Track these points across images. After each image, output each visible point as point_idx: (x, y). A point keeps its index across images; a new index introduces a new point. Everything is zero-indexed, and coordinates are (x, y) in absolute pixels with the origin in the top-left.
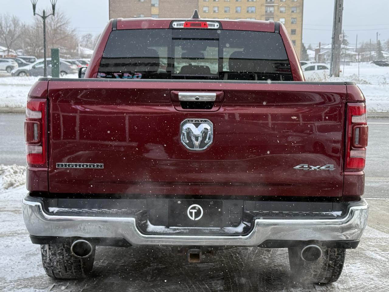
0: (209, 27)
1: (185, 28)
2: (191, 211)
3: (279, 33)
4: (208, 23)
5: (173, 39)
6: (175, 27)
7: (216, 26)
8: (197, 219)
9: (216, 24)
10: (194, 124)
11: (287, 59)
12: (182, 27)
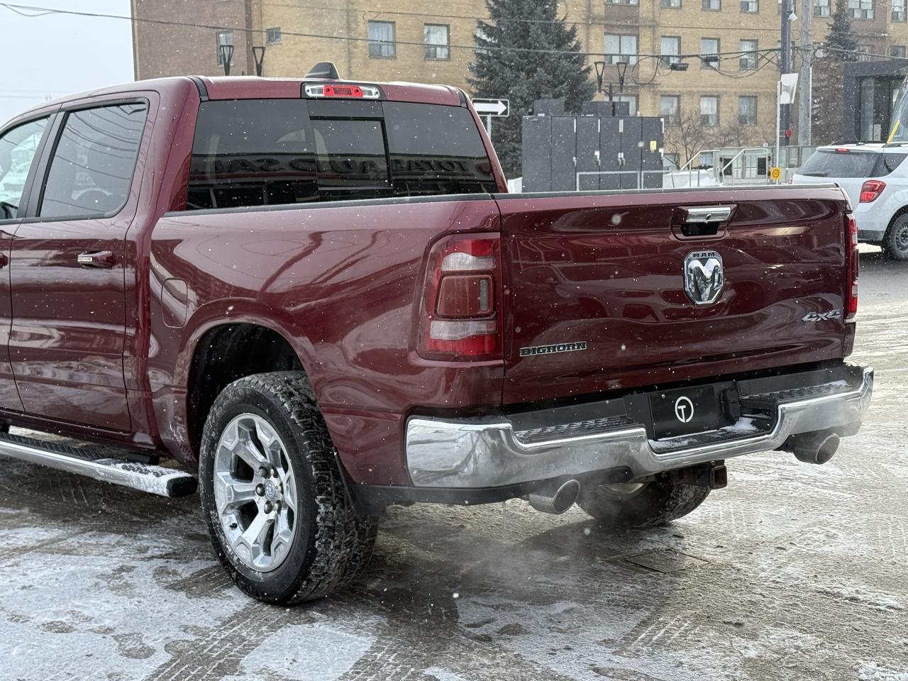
0: (366, 96)
1: (327, 97)
2: (679, 407)
3: (468, 108)
4: (361, 88)
5: (313, 118)
6: (310, 94)
7: (375, 95)
8: (688, 420)
9: (374, 90)
10: (699, 260)
11: (485, 155)
12: (322, 95)
